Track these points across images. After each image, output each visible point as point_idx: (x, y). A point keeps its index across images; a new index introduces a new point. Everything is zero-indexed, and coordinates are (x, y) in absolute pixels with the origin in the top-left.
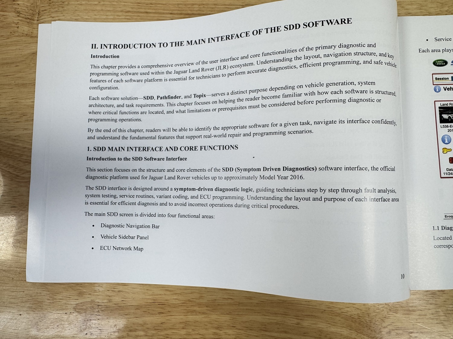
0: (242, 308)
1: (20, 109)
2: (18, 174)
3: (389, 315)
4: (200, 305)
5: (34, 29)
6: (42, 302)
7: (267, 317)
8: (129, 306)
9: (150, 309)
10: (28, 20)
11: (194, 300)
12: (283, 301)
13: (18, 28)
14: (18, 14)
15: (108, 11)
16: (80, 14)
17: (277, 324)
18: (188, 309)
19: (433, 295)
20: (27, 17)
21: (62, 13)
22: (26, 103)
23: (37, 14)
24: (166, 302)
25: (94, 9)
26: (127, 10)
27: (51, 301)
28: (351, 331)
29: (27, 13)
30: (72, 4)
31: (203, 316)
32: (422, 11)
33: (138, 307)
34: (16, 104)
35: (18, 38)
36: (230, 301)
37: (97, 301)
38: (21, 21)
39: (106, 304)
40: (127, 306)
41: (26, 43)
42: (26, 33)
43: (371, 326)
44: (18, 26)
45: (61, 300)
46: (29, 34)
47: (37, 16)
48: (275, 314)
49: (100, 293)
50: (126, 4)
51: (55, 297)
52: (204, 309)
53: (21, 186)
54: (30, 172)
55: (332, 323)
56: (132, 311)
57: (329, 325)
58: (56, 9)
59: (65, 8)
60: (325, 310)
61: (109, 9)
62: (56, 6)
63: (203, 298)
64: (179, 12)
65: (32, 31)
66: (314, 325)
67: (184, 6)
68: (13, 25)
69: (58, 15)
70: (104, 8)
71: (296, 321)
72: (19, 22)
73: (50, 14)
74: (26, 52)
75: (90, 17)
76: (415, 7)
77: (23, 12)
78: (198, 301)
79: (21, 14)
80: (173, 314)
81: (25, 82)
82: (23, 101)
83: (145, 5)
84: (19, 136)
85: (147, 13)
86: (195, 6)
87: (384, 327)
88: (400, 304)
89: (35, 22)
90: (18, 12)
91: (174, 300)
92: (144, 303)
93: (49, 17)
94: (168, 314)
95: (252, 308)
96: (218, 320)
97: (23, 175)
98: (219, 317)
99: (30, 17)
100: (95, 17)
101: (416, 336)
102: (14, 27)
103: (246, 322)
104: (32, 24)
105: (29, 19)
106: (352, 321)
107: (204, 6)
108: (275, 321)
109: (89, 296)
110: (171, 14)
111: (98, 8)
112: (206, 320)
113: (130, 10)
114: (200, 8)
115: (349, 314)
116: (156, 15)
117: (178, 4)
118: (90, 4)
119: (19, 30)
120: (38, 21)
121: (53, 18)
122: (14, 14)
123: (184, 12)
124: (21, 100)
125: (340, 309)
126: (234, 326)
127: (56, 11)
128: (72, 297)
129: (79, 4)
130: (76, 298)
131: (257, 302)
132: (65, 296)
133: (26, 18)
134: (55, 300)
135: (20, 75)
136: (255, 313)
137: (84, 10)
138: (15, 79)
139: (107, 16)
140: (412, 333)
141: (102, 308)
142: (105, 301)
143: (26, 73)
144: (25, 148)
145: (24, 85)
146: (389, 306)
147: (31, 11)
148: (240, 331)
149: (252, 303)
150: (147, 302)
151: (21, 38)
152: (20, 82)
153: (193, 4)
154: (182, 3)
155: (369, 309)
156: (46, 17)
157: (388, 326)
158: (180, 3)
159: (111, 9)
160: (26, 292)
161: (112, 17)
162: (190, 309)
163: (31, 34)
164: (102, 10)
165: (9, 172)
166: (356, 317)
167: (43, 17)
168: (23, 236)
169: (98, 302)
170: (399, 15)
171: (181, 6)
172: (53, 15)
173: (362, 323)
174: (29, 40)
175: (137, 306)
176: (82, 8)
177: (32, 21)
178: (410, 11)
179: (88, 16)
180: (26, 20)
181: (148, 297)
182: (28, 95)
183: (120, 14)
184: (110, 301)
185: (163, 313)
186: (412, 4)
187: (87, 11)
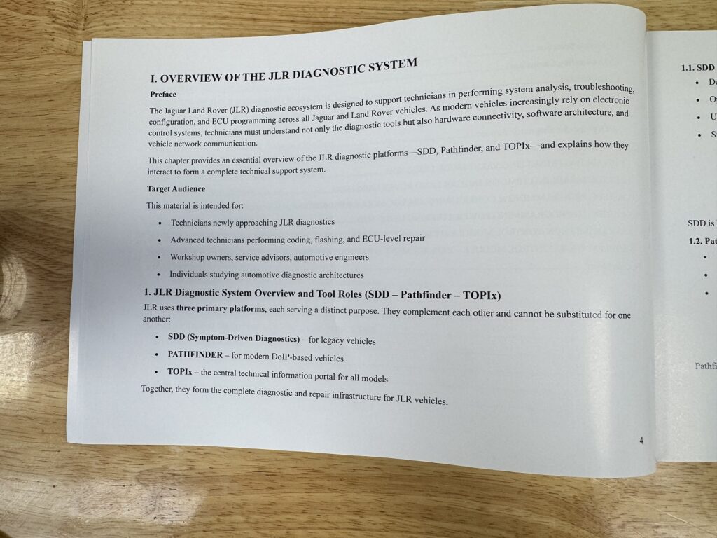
0: (394, 482)
1: (56, 168)
2: (53, 270)
3: (623, 500)
4: (330, 477)
5: (78, 43)
6: (88, 467)
7: (434, 498)
8: (222, 476)
9: (253, 481)
10: (69, 29)
11: (321, 469)
12: (459, 473)
13: (53, 40)
14: (54, 19)
15: (194, 15)
16: (150, 19)
17: (448, 508)
18: (311, 482)
19: (692, 470)
20: (67, 23)
21: (122, 18)
22: (63, 160)
23: (83, 20)
24: (278, 471)
25: (172, 13)
26: (224, 15)
27: (102, 467)
28: (564, 523)
29: (67, 17)
30: (136, 4)
31: (334, 494)
32: (688, 22)
33: (234, 479)
34: (49, 160)
35: (54, 57)
36: (376, 472)
37: (172, 467)
38: (58, 29)
39: (185, 473)
40: (218, 476)
41: (65, 65)
42: (65, 49)
43: (594, 516)
44: (53, 37)
45: (116, 466)
46: (70, 50)
47: (82, 22)
48: (446, 493)
49: (177, 456)
50: (221, 5)
51: (109, 460)
52: (336, 484)
53: (57, 289)
54: (71, 266)
55: (536, 510)
56: (227, 484)
57: (530, 513)
58: (113, 12)
59: (126, 11)
60: (523, 490)
61: (194, 12)
62: (113, 8)
63: (335, 466)
64: (305, 19)
65: (75, 46)
66: (506, 513)
67: (312, 9)
68: (46, 36)
69: (116, 21)
70: (187, 11)
71: (477, 505)
72: (56, 31)
73: (103, 20)
74: (65, 80)
75: (165, 26)
76: (676, 15)
77: (62, 15)
78: (327, 471)
79: (59, 18)
80: (289, 491)
81: (63, 126)
82: (59, 156)
83: (251, 7)
84: (53, 210)
85: (254, 19)
86: (329, 10)
87: (616, 518)
88: (640, 482)
89: (80, 32)
90: (54, 16)
91: (290, 469)
92: (244, 473)
93: (101, 23)
94: (280, 490)
95: (410, 484)
96: (359, 501)
97: (59, 272)
98: (359, 497)
99: (72, 24)
100: (174, 25)
101: (664, 532)
102: (48, 39)
103: (401, 505)
104: (75, 34)
105: (70, 26)
106: (565, 507)
107: (344, 10)
108: (446, 505)
109: (160, 460)
110: (292, 21)
111: (179, 11)
112: (339, 500)
113: (228, 14)
114: (338, 13)
115: (561, 495)
116: (269, 23)
117: (303, 7)
118: (166, 5)
119: (55, 44)
120: (84, 30)
121: (108, 25)
122: (48, 19)
123: (312, 19)
124: (56, 155)
125: (547, 488)
126: (383, 510)
127: (113, 15)
128: (134, 460)
129: (148, 4)
130: (140, 462)
131: (418, 474)
132: (123, 459)
133: (65, 26)
134: (107, 465)
135: (55, 114)
136: (415, 491)
137: (157, 14)
138: (48, 121)
139: (192, 23)
140: (657, 527)
141: (179, 478)
142: (185, 468)
143: (65, 112)
144: (63, 229)
145: (62, 131)
146: (624, 485)
147: (73, 15)
148: (391, 519)
149: (410, 476)
150: (249, 472)
151: (59, 56)
152: (56, 125)
153: (327, 7)
154: (309, 4)
155: (592, 489)
156: (97, 24)
157: (622, 516)
158: (305, 4)
159: (199, 13)
160: (63, 452)
161: (199, 26)
162: (314, 482)
163: (73, 50)
164: (184, 14)
165: (38, 266)
166: (572, 501)
167: (91, 25)
168: (59, 365)
169: (174, 470)
170: (650, 28)
171: (307, 9)
172: (108, 21)
173: (581, 510)
174: (71, 59)
175: (234, 476)
176: (154, 10)
177: (75, 31)
178: (669, 23)
179: (163, 24)
180: (65, 28)
181: (251, 463)
182: (68, 146)
183: (212, 21)
184: (191, 468)
185: (273, 488)
186: (672, 11)
187: (161, 16)
